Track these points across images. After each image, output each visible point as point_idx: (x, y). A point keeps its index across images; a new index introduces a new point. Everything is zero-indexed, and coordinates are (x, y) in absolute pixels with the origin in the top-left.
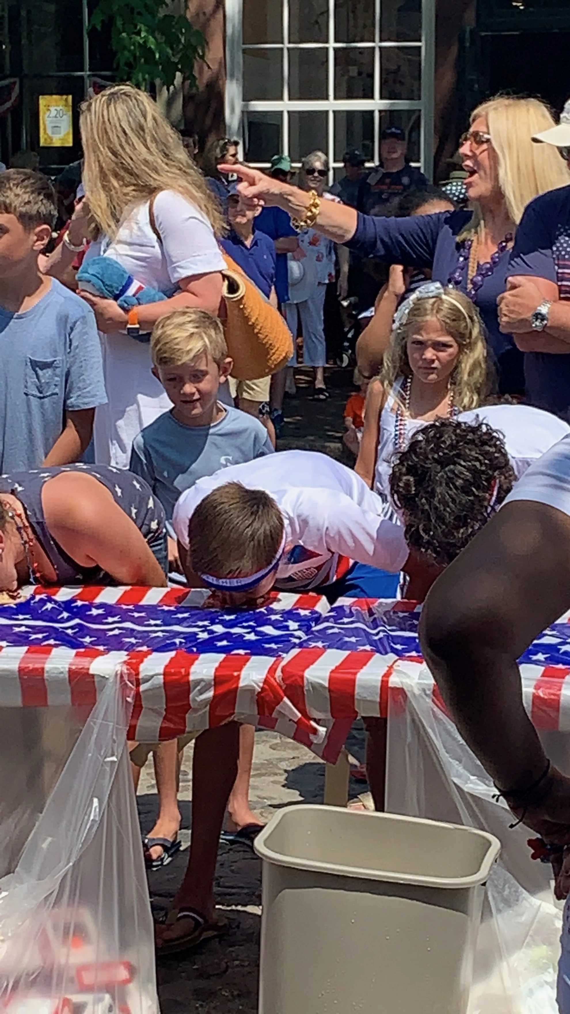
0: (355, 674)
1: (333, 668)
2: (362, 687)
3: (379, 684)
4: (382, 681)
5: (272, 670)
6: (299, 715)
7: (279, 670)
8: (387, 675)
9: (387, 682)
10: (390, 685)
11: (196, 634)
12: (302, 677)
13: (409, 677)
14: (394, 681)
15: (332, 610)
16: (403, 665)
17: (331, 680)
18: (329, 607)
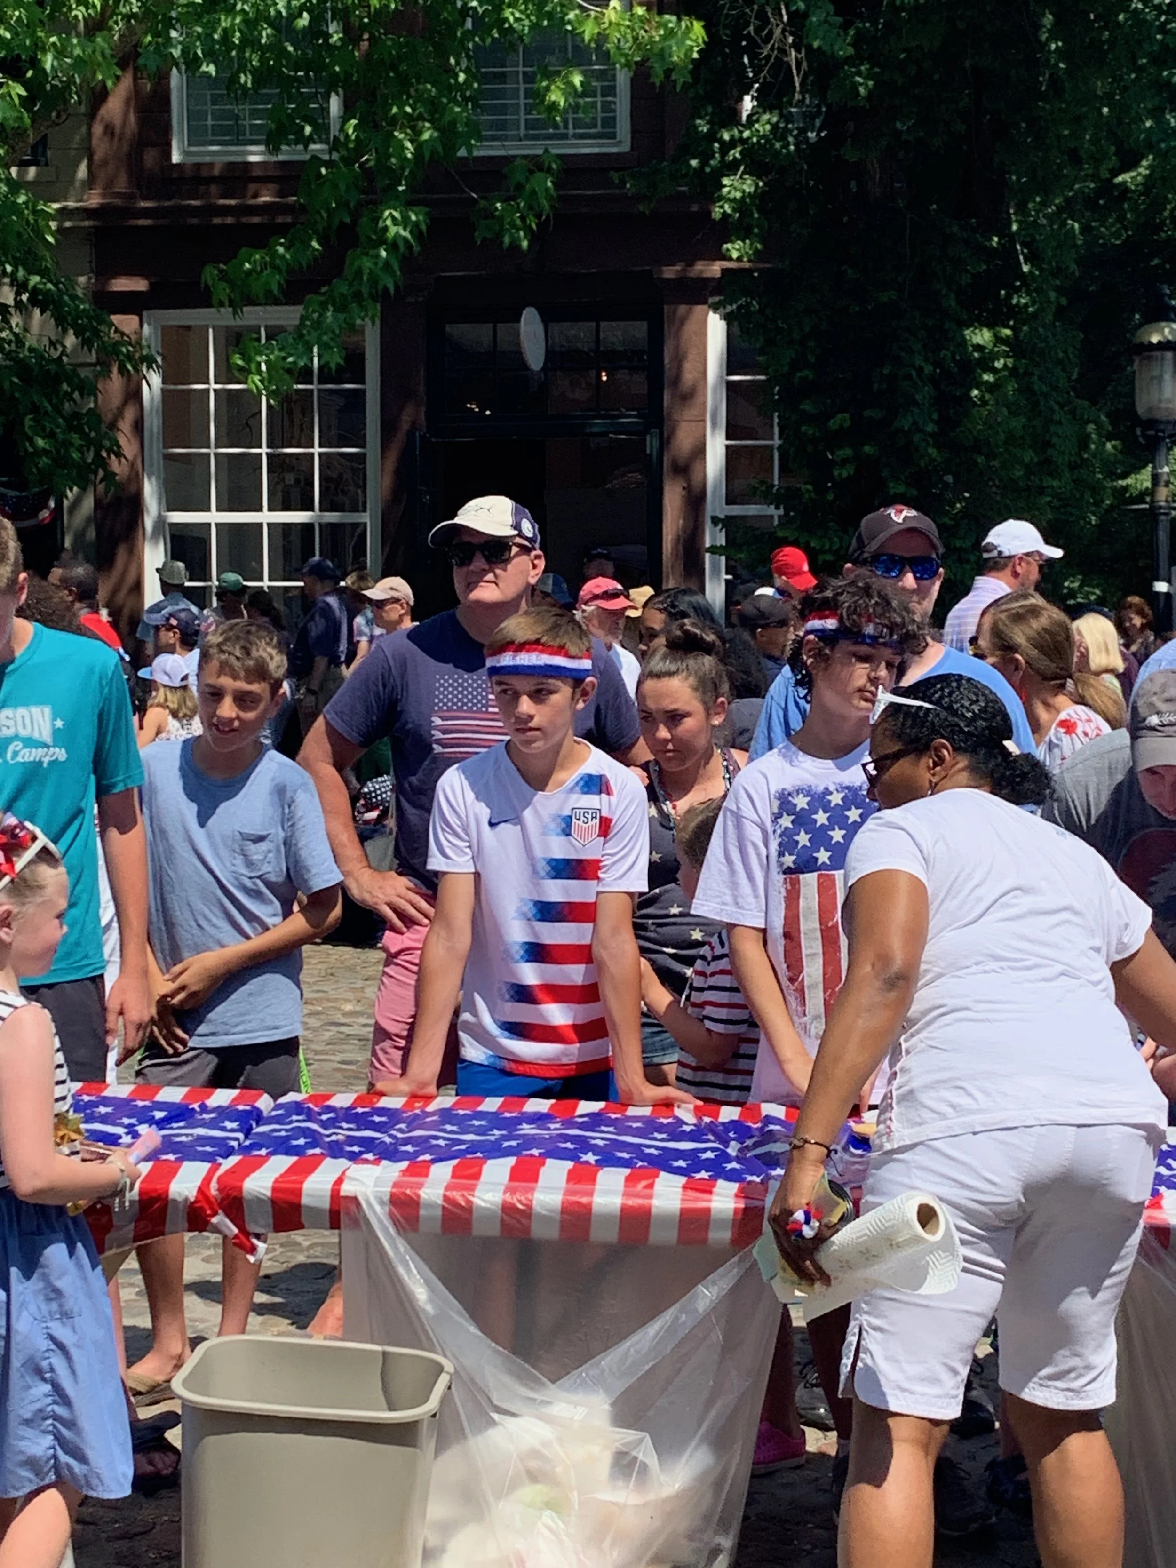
0: (302, 1183)
1: (277, 1175)
2: (309, 1196)
3: (329, 1193)
4: (333, 1190)
5: (207, 1180)
6: (236, 1230)
7: (215, 1179)
8: (339, 1181)
9: (338, 1191)
10: (342, 1194)
11: (120, 1137)
12: (240, 1189)
13: (363, 1183)
14: (347, 1189)
15: (277, 1107)
16: (357, 1171)
17: (274, 1190)
18: (272, 1104)
